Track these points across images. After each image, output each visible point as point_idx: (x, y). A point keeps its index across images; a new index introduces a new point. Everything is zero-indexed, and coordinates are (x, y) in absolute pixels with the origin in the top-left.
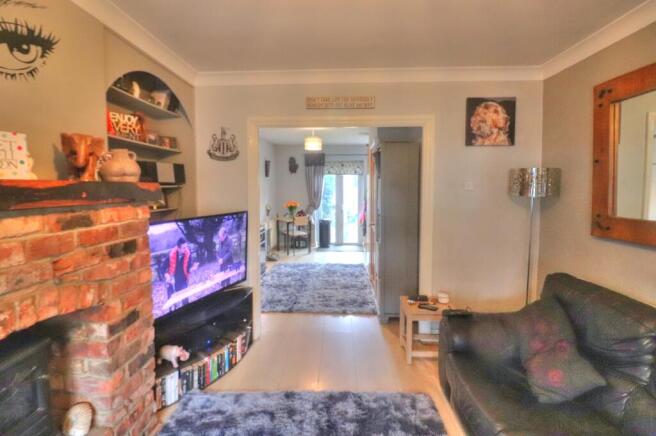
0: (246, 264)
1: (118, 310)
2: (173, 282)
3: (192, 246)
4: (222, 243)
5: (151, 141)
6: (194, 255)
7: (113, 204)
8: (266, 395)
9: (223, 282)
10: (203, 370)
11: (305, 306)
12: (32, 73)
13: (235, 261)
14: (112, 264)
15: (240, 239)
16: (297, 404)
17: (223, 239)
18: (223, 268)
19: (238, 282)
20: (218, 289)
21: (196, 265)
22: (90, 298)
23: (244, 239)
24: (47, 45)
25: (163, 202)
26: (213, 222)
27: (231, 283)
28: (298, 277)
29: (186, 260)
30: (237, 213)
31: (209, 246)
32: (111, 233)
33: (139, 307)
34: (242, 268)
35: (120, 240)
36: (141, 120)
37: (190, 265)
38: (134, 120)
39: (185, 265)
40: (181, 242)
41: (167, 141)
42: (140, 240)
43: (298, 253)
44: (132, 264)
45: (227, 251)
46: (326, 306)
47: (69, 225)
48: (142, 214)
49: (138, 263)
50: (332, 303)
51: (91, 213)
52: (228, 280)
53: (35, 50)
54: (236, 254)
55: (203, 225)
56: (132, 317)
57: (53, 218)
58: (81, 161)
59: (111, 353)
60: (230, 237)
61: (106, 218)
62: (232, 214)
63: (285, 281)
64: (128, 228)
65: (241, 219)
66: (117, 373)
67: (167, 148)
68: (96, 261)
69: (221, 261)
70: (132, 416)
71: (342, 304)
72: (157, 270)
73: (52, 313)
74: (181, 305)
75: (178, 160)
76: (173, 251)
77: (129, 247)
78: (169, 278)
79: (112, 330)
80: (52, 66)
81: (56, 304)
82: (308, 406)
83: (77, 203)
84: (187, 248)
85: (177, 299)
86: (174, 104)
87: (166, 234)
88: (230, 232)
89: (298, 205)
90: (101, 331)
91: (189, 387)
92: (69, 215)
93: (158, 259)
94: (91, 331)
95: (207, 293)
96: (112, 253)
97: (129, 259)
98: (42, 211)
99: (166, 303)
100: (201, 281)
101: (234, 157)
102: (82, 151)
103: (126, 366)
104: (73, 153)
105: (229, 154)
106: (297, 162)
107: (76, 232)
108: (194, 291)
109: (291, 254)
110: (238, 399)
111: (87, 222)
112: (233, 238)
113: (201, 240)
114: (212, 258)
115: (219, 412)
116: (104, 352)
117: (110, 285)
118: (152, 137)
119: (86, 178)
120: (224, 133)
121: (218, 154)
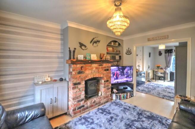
0: (132, 78)
1: (106, 79)
2: (115, 78)
3: (119, 72)
4: (126, 72)
5: (115, 52)
6: (120, 73)
7: (105, 63)
8: (131, 105)
9: (126, 81)
10: (120, 96)
11: (151, 93)
12: (97, 46)
13: (129, 77)
14: (105, 72)
15: (131, 72)
16: (136, 108)
17: (126, 71)
18: (126, 77)
19: (130, 82)
20: (125, 82)
21: (120, 76)
22: (102, 76)
23: (132, 72)
24: (99, 41)
25: (117, 63)
26: (124, 67)
27: (128, 81)
28: (155, 87)
29: (118, 74)
30: (130, 66)
31: (123, 72)
32: (105, 67)
33: (109, 80)
34: (131, 79)
35: (106, 68)
36: (113, 48)
37: (119, 75)
38: (112, 49)
39: (118, 75)
40: (117, 71)
41: (118, 51)
42: (109, 69)
43: (159, 81)
44: (108, 73)
45: (127, 74)
46: (158, 95)
47: (100, 66)
48: (110, 65)
49: (109, 72)
50: (161, 95)
51: (103, 64)
52: (127, 80)
53: (98, 43)
54: (130, 75)
55: (122, 68)
56: (107, 81)
57: (98, 64)
58: (102, 57)
59: (104, 85)
60: (128, 71)
61: (105, 65)
62: (129, 66)
63: (150, 87)
64: (108, 67)
65: (131, 68)
66: (105, 89)
67: (118, 53)
68: (103, 71)
69: (126, 76)
70: (107, 96)
71: (165, 96)
72: (113, 75)
73: (97, 76)
74: (117, 82)
75: (120, 55)
76: (116, 72)
77: (108, 70)
78: (115, 77)
79: (105, 81)
80: (100, 44)
81: (98, 75)
82: (138, 109)
83: (101, 63)
84: (118, 72)
85: (116, 81)
86: (119, 44)
87: (115, 69)
88: (128, 70)
89: (161, 66)
90: (103, 81)
91: (117, 98)
92: (100, 64)
93: (113, 73)
94: (102, 81)
95: (122, 82)
96: (105, 70)
97: (107, 72)
98: (97, 63)
99: (114, 81)
100: (121, 79)
101: (131, 54)
102: (102, 55)
103: (106, 88)
104: (101, 56)
105: (130, 53)
106: (162, 52)
107: (101, 66)
108: (120, 81)
109: (157, 81)
110: (125, 103)
111: (102, 65)
112: (129, 72)
113: (121, 71)
114: (124, 75)
115: (121, 104)
116: (103, 84)
117: (105, 75)
118: (115, 51)
119: (102, 59)
120: (129, 49)
121: (128, 53)
